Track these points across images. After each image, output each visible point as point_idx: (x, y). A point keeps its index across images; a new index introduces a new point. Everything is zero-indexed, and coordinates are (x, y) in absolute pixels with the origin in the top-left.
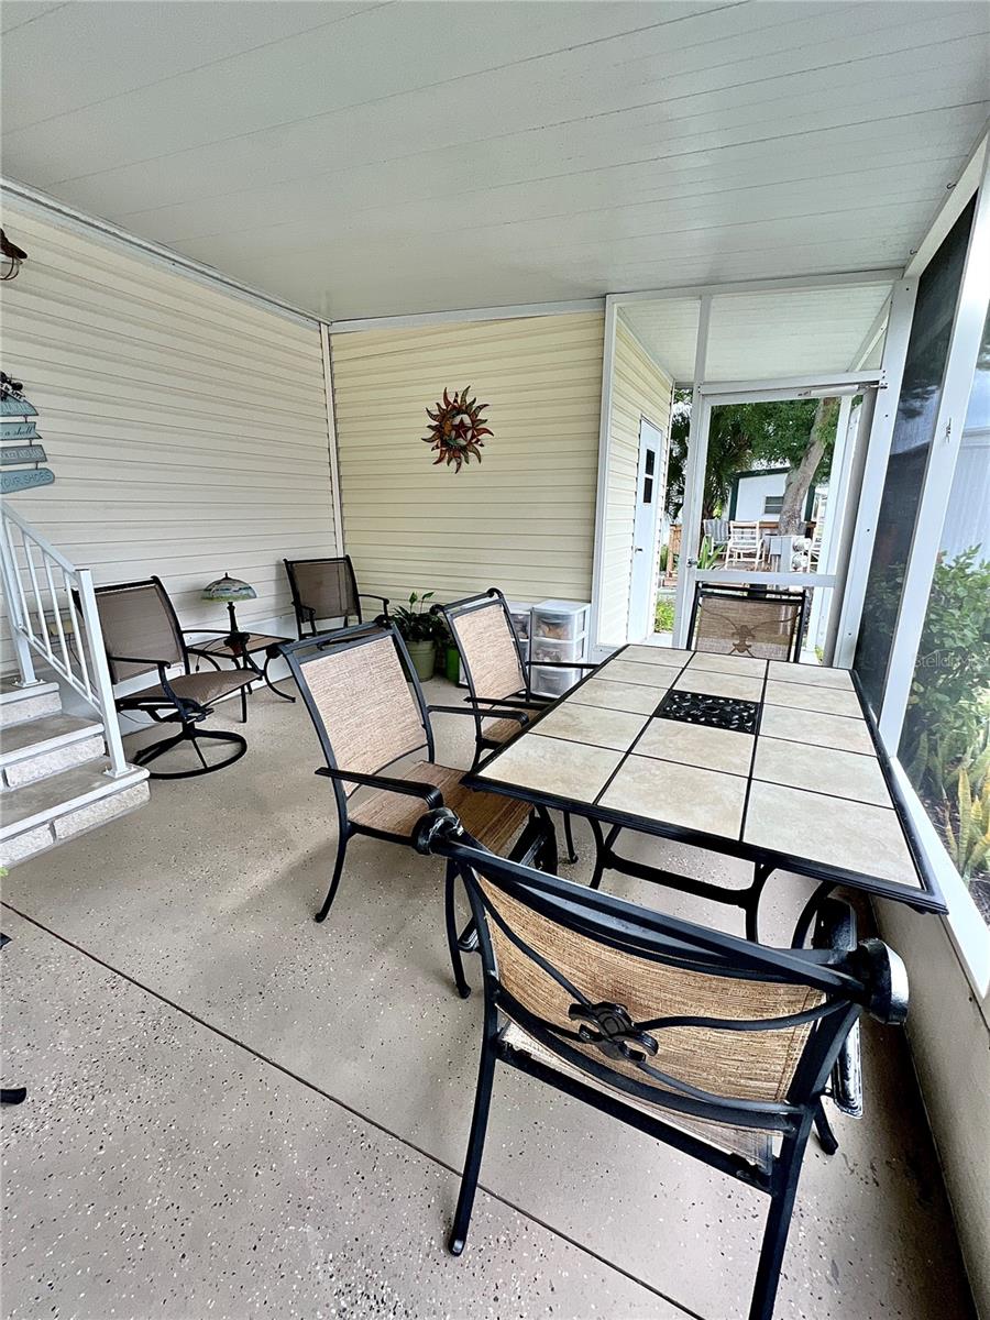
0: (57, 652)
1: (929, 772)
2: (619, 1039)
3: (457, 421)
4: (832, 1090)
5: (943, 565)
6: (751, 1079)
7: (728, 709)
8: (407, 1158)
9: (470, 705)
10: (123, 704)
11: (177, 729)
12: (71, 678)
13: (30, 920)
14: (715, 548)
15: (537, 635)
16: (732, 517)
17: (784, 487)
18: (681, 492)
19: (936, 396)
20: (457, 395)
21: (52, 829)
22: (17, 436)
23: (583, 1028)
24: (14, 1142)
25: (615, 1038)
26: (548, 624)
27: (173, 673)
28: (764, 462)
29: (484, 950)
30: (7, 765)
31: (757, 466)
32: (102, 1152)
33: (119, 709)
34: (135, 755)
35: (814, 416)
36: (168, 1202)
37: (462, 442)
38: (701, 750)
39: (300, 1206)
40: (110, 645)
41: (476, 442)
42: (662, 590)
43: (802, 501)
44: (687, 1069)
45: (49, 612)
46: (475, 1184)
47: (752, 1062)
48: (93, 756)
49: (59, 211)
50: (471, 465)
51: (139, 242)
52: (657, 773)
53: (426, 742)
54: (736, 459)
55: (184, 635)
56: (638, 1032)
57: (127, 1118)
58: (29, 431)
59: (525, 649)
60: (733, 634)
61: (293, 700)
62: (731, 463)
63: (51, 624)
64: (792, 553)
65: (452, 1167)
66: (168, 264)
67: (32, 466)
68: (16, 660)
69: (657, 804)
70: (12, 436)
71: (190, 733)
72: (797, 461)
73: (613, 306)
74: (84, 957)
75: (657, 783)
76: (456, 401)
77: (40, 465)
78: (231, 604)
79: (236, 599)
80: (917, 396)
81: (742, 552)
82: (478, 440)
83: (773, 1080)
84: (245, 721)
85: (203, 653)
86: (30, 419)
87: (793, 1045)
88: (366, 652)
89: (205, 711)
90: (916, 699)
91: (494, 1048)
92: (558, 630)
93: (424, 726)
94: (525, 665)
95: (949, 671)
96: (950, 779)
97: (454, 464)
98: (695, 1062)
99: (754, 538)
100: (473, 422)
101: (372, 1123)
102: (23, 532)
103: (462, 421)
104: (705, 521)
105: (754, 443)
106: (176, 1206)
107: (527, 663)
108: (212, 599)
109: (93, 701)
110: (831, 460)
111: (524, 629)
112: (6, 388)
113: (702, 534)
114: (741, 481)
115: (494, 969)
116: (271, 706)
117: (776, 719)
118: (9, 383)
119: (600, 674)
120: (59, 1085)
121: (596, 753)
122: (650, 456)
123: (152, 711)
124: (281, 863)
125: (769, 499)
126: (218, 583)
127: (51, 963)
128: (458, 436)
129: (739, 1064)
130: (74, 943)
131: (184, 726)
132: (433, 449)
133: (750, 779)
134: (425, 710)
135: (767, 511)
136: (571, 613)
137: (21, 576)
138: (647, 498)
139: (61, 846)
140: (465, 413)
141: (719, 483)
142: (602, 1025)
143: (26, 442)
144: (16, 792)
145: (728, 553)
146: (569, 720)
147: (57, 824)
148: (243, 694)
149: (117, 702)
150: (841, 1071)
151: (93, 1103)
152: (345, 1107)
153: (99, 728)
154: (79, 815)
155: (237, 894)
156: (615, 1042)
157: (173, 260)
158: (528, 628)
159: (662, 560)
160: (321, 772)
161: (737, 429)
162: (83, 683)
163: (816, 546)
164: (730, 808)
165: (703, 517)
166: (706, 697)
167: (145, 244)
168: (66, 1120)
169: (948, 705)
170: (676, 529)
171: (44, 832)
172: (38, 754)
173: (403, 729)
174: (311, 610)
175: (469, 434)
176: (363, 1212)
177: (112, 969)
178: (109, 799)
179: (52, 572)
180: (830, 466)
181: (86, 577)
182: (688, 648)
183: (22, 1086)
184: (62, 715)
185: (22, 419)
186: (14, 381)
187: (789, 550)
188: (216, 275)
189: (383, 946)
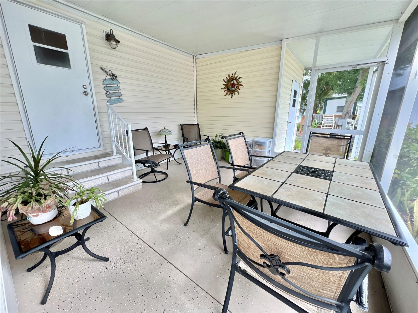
0: (122, 147)
1: (401, 202)
2: (277, 267)
3: (232, 82)
4: (356, 300)
5: (411, 128)
6: (324, 290)
7: (320, 172)
8: (207, 297)
9: (232, 167)
10: (137, 162)
11: (150, 169)
12: (125, 153)
13: (112, 216)
14: (317, 123)
15: (254, 148)
16: (324, 113)
17: (345, 103)
18: (306, 105)
19: (409, 68)
20: (232, 75)
21: (118, 193)
22: (115, 90)
23: (264, 263)
24: (105, 271)
25: (275, 267)
26: (258, 145)
27: (150, 154)
28: (337, 94)
29: (233, 236)
30: (109, 175)
31: (334, 96)
32: (126, 278)
33: (136, 163)
34: (139, 176)
35: (358, 78)
36: (141, 294)
37: (233, 89)
38: (310, 184)
39: (176, 304)
40: (135, 146)
41: (238, 89)
42: (297, 137)
43: (351, 107)
44: (300, 283)
45: (120, 136)
46: (227, 309)
47: (325, 284)
48: (129, 175)
49: (128, 30)
50: (236, 96)
51: (147, 36)
52: (293, 189)
53: (218, 177)
54: (326, 94)
55: (153, 144)
56: (283, 265)
57: (133, 270)
58: (118, 88)
59: (250, 152)
60: (323, 149)
61: (181, 164)
62: (324, 96)
63: (121, 139)
64: (347, 125)
65: (220, 302)
66: (153, 42)
67: (118, 97)
68: (112, 149)
69: (293, 199)
70: (114, 90)
71: (153, 171)
72: (350, 94)
73: (285, 43)
74: (124, 227)
75: (293, 192)
76: (232, 76)
77: (120, 97)
78: (165, 136)
79: (167, 134)
80: (401, 69)
81: (327, 125)
82: (239, 88)
83: (332, 292)
84: (168, 169)
85: (157, 150)
86: (118, 85)
87: (341, 280)
88: (202, 149)
89: (157, 165)
90: (396, 176)
91: (235, 268)
92: (261, 147)
93: (218, 172)
94: (250, 156)
95: (411, 166)
96: (410, 206)
97: (231, 96)
98: (303, 280)
99: (332, 120)
100: (237, 82)
101: (197, 285)
102: (115, 114)
103: (234, 82)
104: (314, 115)
105: (334, 88)
106: (143, 296)
107: (251, 156)
108: (161, 134)
109: (130, 160)
110: (364, 93)
111: (250, 146)
112: (113, 77)
113: (313, 119)
114: (328, 101)
115: (236, 243)
116: (175, 165)
117: (338, 176)
118: (114, 76)
119: (275, 159)
120: (117, 259)
121: (272, 182)
122: (295, 92)
123: (144, 164)
124: (176, 209)
125: (338, 107)
126: (162, 130)
127: (116, 227)
128: (232, 87)
129: (320, 284)
130: (122, 223)
131: (152, 169)
132: (224, 91)
133: (328, 194)
134: (219, 167)
135: (338, 111)
136: (266, 141)
137: (114, 120)
138: (294, 105)
139: (120, 198)
140: (234, 80)
141: (320, 102)
142: (271, 262)
143: (117, 91)
144: (111, 182)
145: (322, 125)
146: (264, 172)
147: (120, 192)
148: (168, 162)
149: (136, 161)
150: (359, 293)
151: (124, 265)
152: (190, 279)
153: (131, 168)
154: (125, 190)
155: (164, 216)
156: (275, 268)
157: (155, 40)
158: (252, 146)
159: (298, 127)
160: (187, 182)
161: (327, 84)
162: (128, 155)
163: (356, 123)
164: (320, 202)
165: (313, 113)
166: (312, 168)
167: (148, 37)
168: (118, 268)
169: (410, 179)
170: (303, 117)
171: (116, 193)
172: (116, 173)
173: (212, 172)
174: (187, 139)
175: (236, 86)
176: (193, 309)
177: (131, 231)
178: (132, 187)
179: (122, 126)
180: (363, 95)
181: (129, 126)
182: (306, 153)
183: (108, 257)
184: (122, 164)
185: (116, 85)
186: (115, 75)
187: (345, 124)
188: (166, 44)
189: (203, 235)
